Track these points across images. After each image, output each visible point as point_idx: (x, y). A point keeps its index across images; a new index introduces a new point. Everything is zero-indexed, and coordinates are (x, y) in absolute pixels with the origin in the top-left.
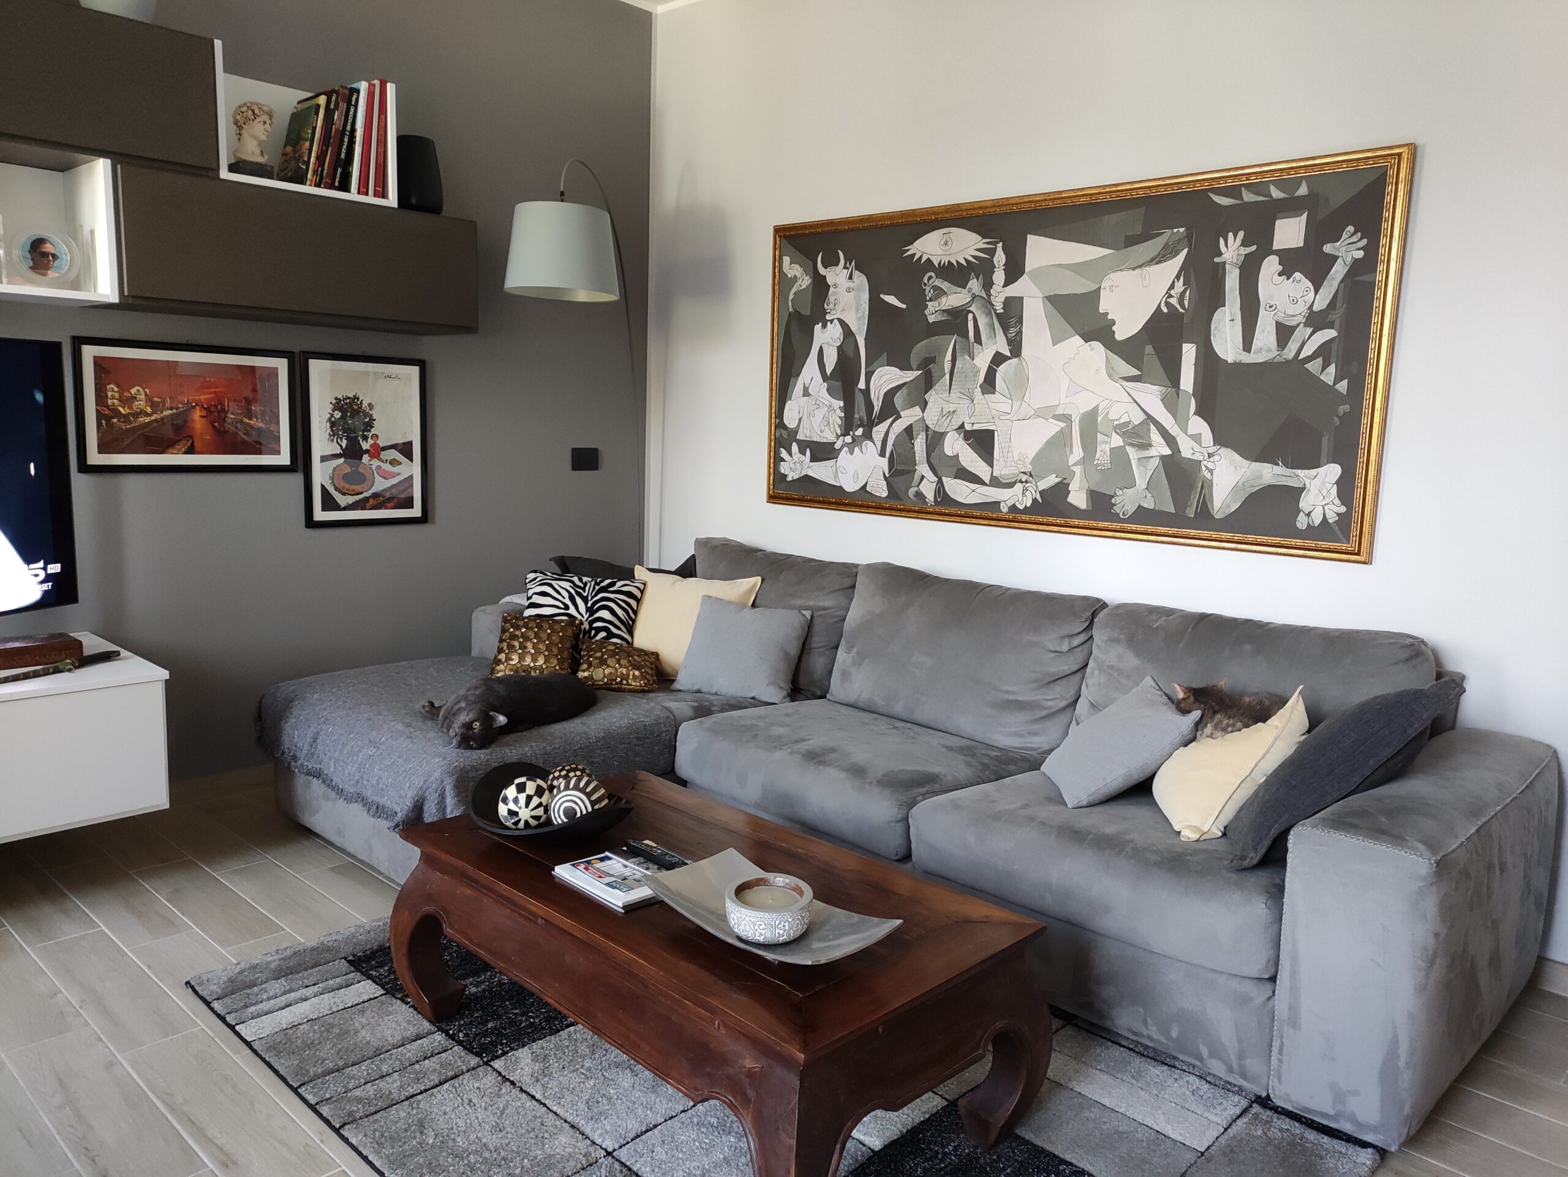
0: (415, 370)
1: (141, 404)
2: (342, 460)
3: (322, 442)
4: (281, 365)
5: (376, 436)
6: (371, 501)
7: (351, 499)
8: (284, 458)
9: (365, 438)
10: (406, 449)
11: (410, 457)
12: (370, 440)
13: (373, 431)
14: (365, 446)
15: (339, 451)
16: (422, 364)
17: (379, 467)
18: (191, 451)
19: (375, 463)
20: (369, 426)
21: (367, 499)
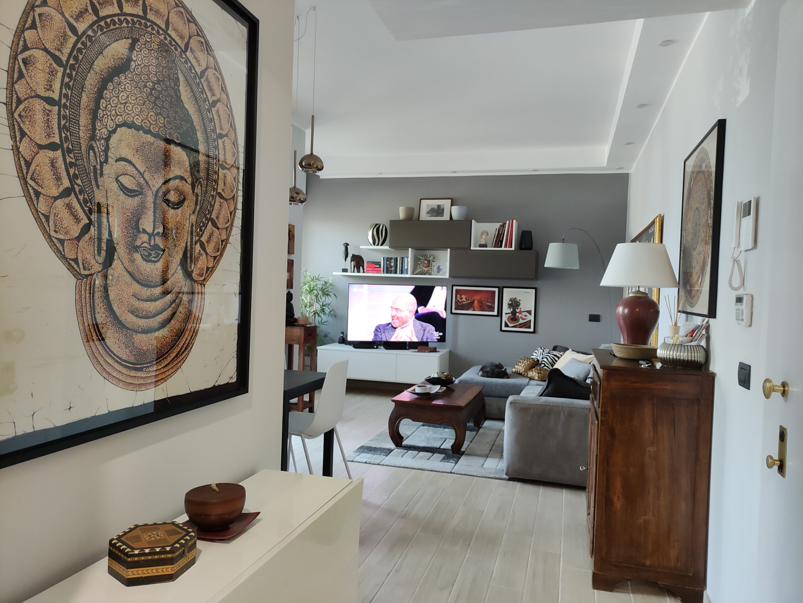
0: (534, 290)
1: (464, 299)
2: (511, 314)
3: (506, 309)
4: (496, 290)
5: (520, 308)
6: (518, 326)
7: (513, 325)
8: (495, 313)
9: (518, 309)
10: (529, 312)
11: (531, 314)
12: (519, 310)
13: (520, 307)
14: (517, 311)
15: (510, 312)
16: (536, 289)
17: (521, 317)
18: (474, 310)
19: (520, 316)
20: (519, 305)
21: (517, 325)
